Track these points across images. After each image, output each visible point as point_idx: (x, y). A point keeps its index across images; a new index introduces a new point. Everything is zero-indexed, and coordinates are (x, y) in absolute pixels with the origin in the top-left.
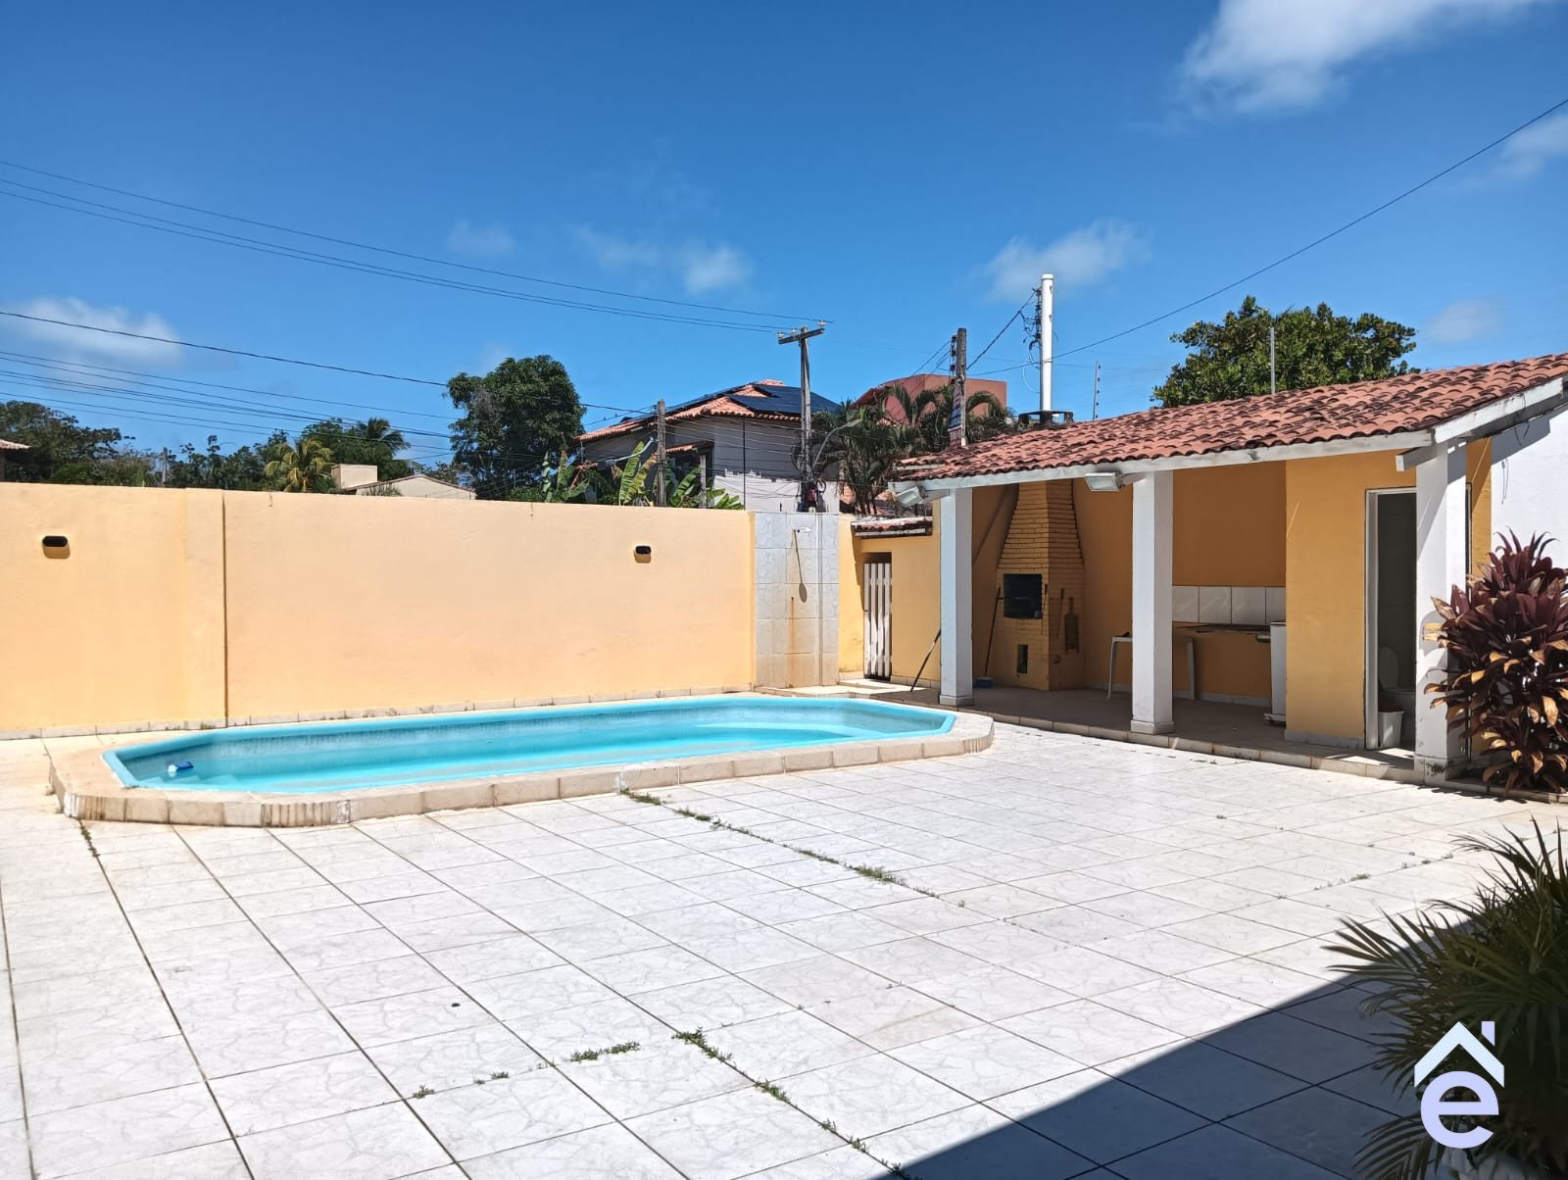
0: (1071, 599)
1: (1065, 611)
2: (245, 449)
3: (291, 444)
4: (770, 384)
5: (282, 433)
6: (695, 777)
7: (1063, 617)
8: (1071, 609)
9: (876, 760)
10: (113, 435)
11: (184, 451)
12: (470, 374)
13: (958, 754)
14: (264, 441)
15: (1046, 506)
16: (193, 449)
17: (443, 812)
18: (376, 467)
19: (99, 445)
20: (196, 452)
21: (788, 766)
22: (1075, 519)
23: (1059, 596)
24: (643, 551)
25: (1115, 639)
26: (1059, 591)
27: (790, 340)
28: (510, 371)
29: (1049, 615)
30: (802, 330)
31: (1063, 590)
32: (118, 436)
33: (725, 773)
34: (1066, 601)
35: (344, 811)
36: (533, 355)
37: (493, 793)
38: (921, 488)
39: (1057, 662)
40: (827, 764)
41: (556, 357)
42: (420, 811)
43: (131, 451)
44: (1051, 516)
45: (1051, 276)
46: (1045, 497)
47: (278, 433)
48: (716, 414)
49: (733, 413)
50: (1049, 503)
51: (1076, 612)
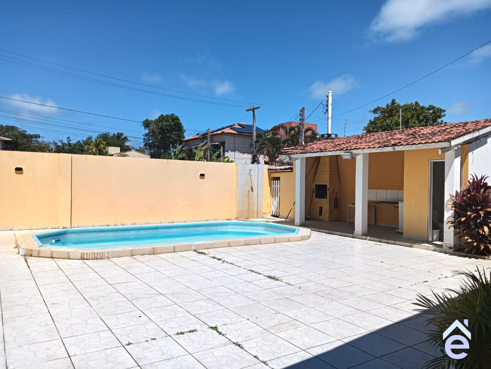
0: (336, 193)
1: (334, 196)
2: (79, 141)
3: (93, 140)
4: (243, 124)
5: (91, 137)
6: (217, 246)
7: (333, 198)
8: (336, 196)
9: (274, 242)
10: (38, 136)
11: (60, 142)
12: (150, 119)
13: (300, 241)
14: (85, 139)
15: (329, 163)
16: (63, 141)
17: (138, 256)
18: (120, 148)
19: (33, 139)
20: (63, 142)
21: (246, 243)
22: (338, 168)
23: (333, 192)
24: (202, 175)
25: (350, 206)
26: (333, 190)
27: (250, 110)
28: (162, 118)
29: (329, 198)
30: (254, 107)
31: (334, 190)
32: (39, 137)
33: (227, 245)
34: (335, 193)
35: (107, 255)
36: (169, 114)
37: (154, 250)
38: (290, 157)
39: (331, 212)
40: (259, 243)
41: (176, 114)
42: (130, 255)
43: (44, 141)
44: (330, 166)
45: (331, 91)
46: (328, 160)
47: (89, 136)
48: (226, 133)
49: (231, 133)
50: (329, 162)
51: (338, 197)
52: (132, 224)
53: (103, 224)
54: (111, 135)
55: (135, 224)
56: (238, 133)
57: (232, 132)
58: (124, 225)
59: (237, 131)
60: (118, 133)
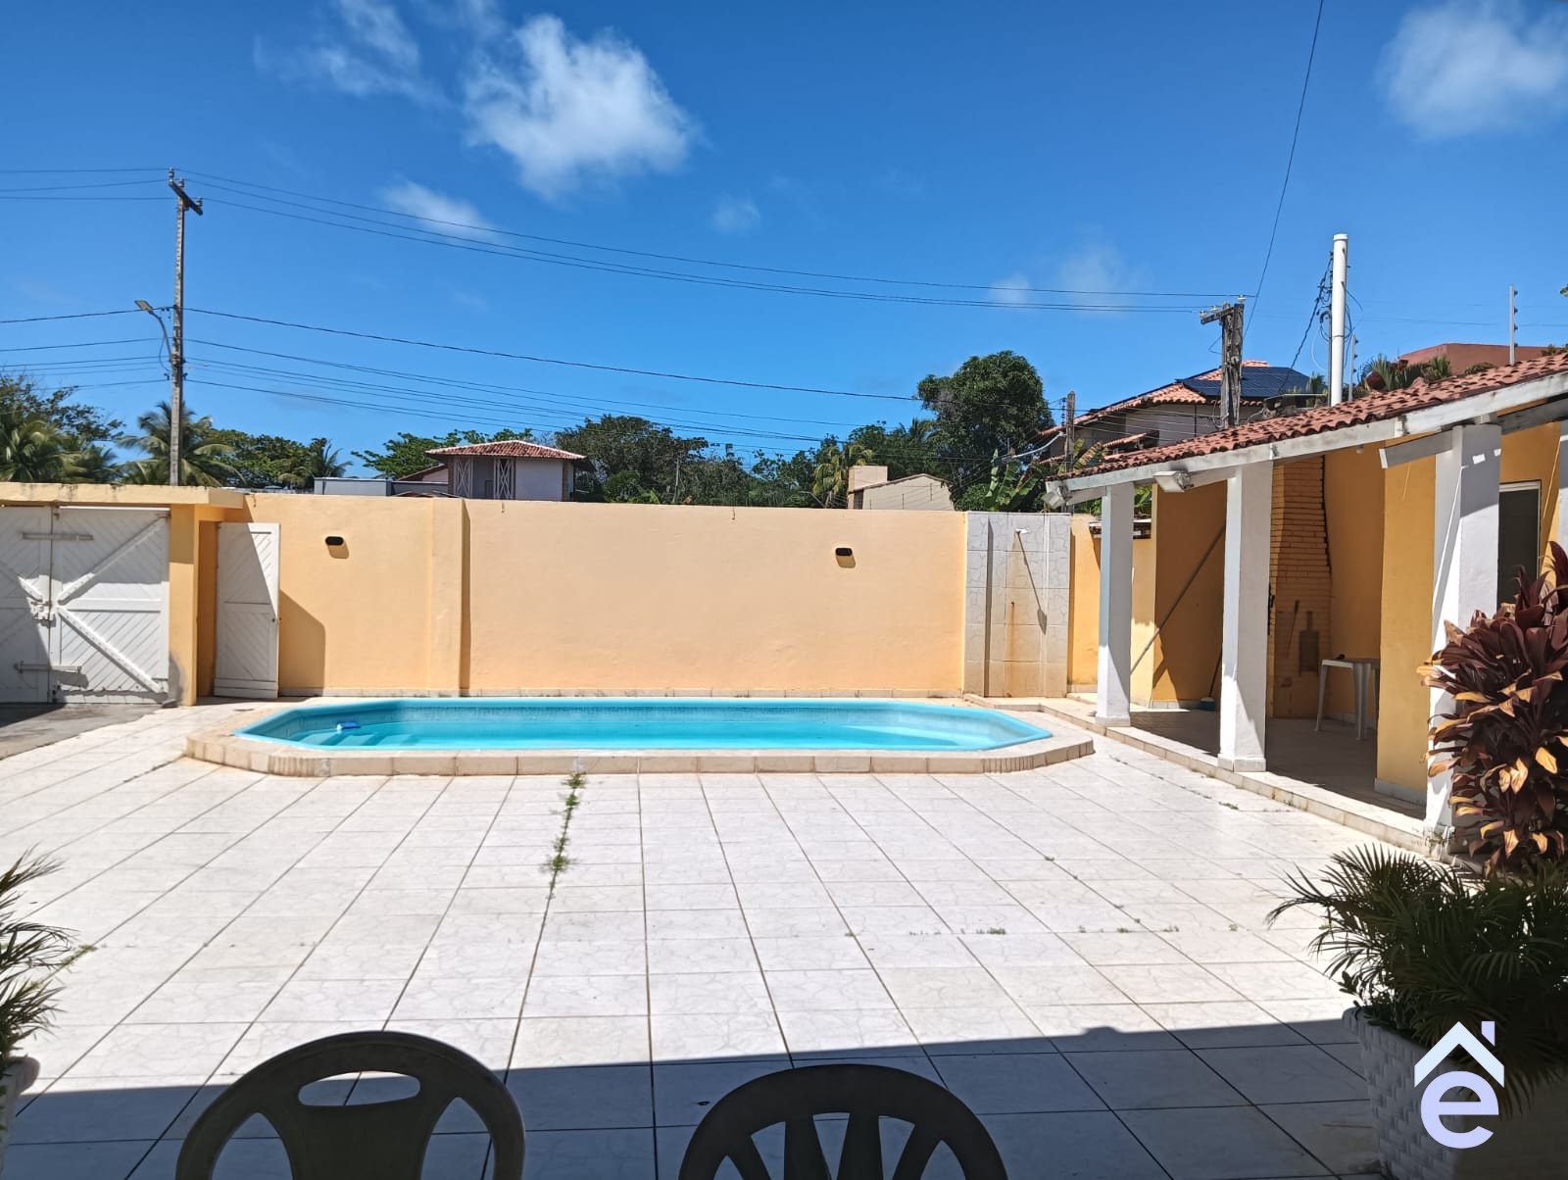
0: (1310, 613)
1: (1301, 625)
2: (802, 453)
3: (840, 447)
5: (833, 437)
6: (656, 768)
7: (1296, 635)
8: (1310, 624)
9: (867, 770)
10: (701, 443)
11: (756, 456)
12: (938, 376)
13: (974, 772)
14: (817, 446)
15: (1282, 505)
16: (763, 454)
17: (409, 776)
18: (886, 468)
19: (691, 452)
20: (765, 457)
21: (761, 767)
22: (1325, 520)
23: (1292, 609)
24: (843, 552)
25: (1326, 662)
26: (1293, 604)
27: (1212, 318)
28: (975, 368)
29: (1276, 631)
30: (1224, 306)
31: (1297, 603)
32: (705, 444)
33: (689, 767)
34: (1301, 615)
35: (325, 767)
36: (996, 351)
37: (455, 763)
39: (1284, 686)
40: (807, 768)
41: (1018, 352)
42: (389, 773)
43: (715, 458)
44: (1287, 516)
45: (1344, 236)
46: (1282, 495)
47: (829, 437)
48: (1159, 402)
49: (1179, 400)
50: (1286, 502)
51: (1315, 628)
52: (626, 693)
53: (546, 689)
54: (889, 429)
55: (635, 694)
56: (1203, 400)
57: (1183, 400)
58: (603, 695)
59: (1202, 395)
60: (915, 422)
